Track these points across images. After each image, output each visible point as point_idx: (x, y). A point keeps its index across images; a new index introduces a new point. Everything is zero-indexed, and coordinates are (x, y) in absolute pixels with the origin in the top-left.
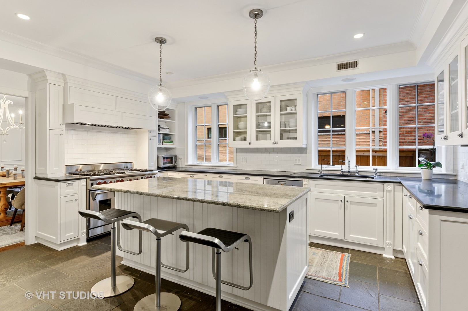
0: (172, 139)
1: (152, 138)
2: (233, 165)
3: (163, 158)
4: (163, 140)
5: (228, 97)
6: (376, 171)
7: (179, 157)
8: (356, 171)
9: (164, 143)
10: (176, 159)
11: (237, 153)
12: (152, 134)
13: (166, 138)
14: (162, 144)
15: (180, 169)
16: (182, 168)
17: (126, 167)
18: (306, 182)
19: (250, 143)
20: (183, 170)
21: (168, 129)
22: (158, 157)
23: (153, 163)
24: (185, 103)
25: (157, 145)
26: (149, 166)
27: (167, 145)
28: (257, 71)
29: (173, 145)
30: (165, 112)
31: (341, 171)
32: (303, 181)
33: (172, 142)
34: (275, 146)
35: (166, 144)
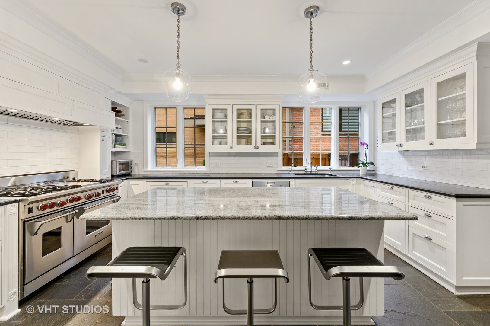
0: (125, 141)
1: (105, 139)
2: (205, 169)
3: (119, 163)
4: (116, 142)
5: (206, 100)
6: (331, 170)
7: (135, 162)
8: (316, 170)
9: (117, 146)
10: (131, 164)
11: (210, 157)
12: (105, 134)
13: (118, 139)
14: (115, 147)
15: (137, 177)
16: (139, 174)
17: (66, 177)
18: (292, 181)
19: (231, 148)
20: (141, 177)
21: (121, 129)
22: (112, 163)
23: (106, 171)
24: (143, 101)
25: (110, 148)
26: (101, 175)
27: (119, 149)
28: (313, 71)
29: (126, 148)
30: (117, 108)
31: (306, 170)
32: (289, 181)
33: (124, 145)
34: (256, 150)
35: (119, 147)
